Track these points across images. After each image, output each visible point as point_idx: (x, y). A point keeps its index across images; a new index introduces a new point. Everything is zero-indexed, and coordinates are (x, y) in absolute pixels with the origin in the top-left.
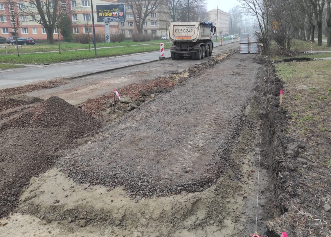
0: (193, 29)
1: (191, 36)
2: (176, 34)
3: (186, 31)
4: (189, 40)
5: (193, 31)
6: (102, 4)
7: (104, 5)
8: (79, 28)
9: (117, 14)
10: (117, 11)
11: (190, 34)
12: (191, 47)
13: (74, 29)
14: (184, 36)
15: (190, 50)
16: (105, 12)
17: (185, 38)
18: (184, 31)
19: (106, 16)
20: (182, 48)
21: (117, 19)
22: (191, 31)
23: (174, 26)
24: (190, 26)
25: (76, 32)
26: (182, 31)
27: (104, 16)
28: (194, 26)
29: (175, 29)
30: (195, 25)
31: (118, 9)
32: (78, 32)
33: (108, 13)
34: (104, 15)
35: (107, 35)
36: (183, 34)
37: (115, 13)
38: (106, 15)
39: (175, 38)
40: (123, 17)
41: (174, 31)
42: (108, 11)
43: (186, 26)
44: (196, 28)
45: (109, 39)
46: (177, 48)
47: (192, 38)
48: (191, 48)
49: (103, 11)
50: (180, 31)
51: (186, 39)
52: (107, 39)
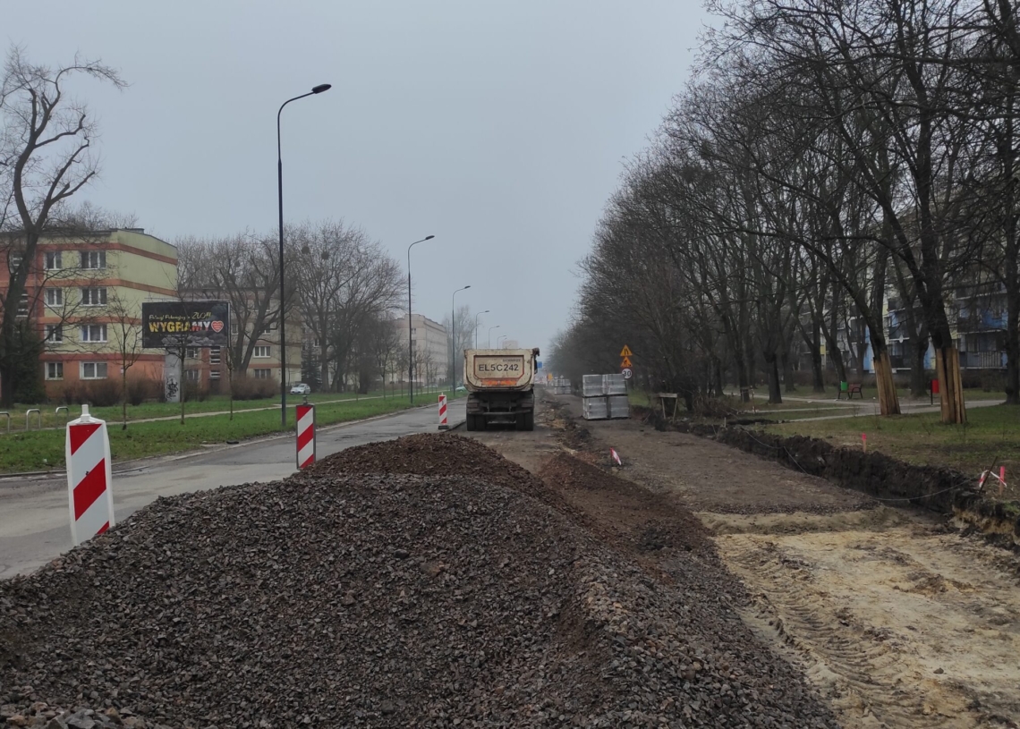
0: (520, 364)
1: (516, 379)
2: (482, 374)
3: (504, 368)
4: (513, 387)
5: (520, 368)
6: (161, 301)
7: (166, 303)
8: (65, 364)
9: (207, 325)
10: (206, 319)
11: (512, 374)
12: (515, 401)
13: (46, 367)
14: (501, 379)
15: (513, 409)
16: (168, 320)
17: (503, 382)
18: (500, 368)
19: (170, 331)
20: (495, 405)
21: (206, 339)
22: (514, 367)
23: (475, 356)
24: (513, 358)
25: (52, 375)
26: (494, 368)
27: (164, 330)
28: (521, 358)
29: (476, 364)
30: (523, 356)
31: (208, 314)
32: (60, 375)
33: (178, 323)
34: (166, 328)
35: (170, 383)
36: (498, 374)
37: (200, 324)
38: (173, 328)
39: (479, 384)
40: (222, 335)
41: (477, 368)
42: (179, 318)
43: (505, 358)
44: (526, 363)
45: (177, 394)
46: (482, 404)
47: (519, 383)
48: (514, 405)
49: (162, 319)
50: (489, 368)
51: (505, 384)
52: (170, 394)
